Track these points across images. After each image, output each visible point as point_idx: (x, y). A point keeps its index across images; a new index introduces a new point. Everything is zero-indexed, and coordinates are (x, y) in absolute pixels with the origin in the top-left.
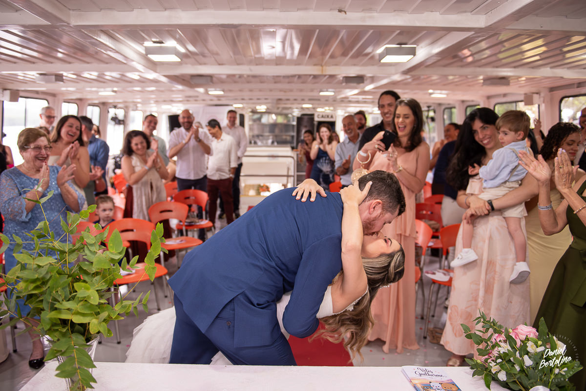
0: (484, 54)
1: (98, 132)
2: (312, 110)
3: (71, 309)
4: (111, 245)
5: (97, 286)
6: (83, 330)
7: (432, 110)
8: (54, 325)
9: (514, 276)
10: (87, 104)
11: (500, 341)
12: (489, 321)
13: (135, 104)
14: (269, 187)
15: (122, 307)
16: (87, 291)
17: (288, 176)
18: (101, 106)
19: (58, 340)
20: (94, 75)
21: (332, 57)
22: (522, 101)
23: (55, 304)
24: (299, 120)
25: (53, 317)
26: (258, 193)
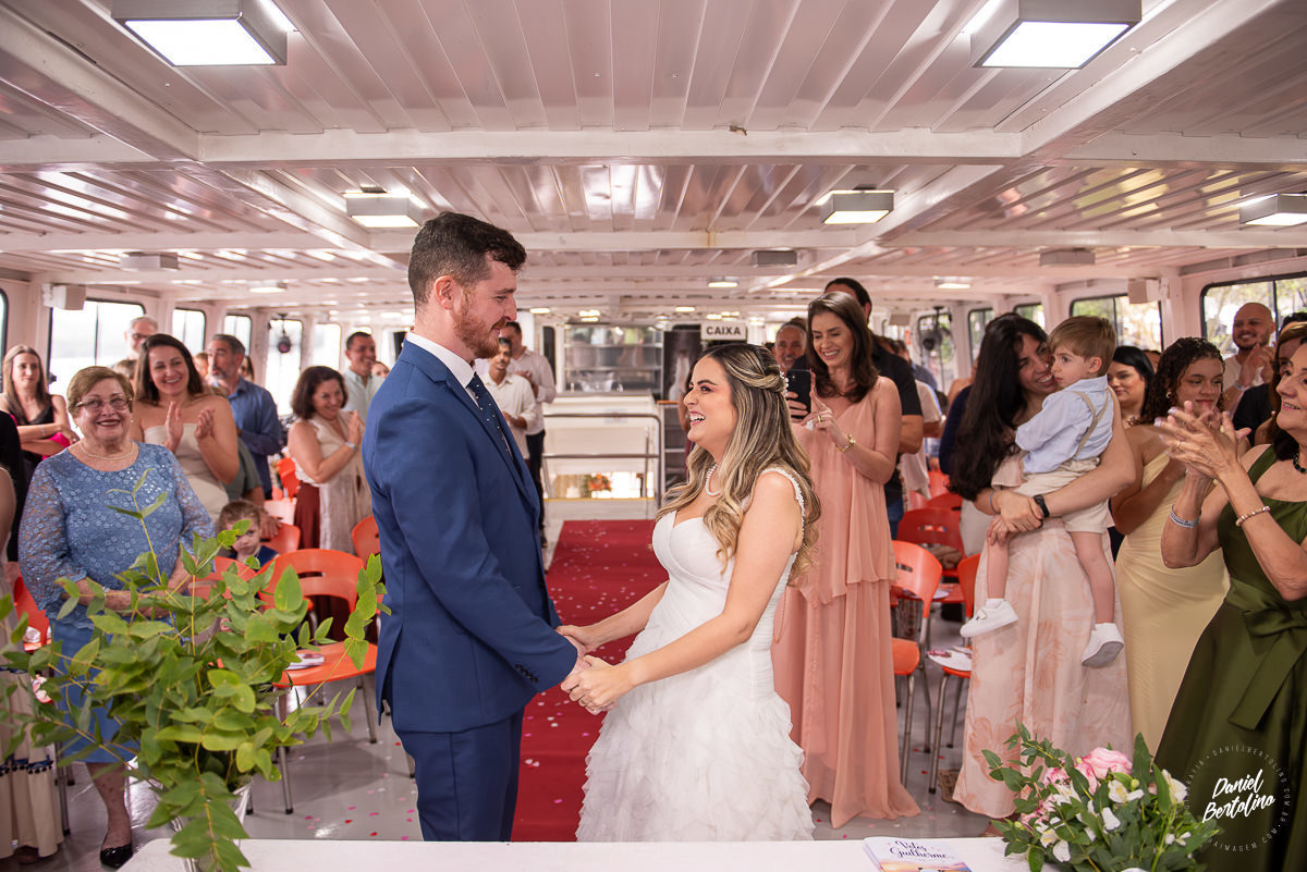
0: (1047, 200)
1: (250, 369)
2: (697, 317)
3: (201, 723)
4: (280, 596)
5: (251, 677)
6: (223, 765)
7: (944, 314)
8: (168, 755)
9: (1090, 651)
10: (224, 312)
11: (1057, 782)
12: (1034, 743)
13: (326, 310)
14: (609, 479)
15: (300, 719)
16: (233, 687)
17: (647, 456)
18: (253, 315)
19: (175, 785)
20: (240, 254)
21: (727, 212)
22: (1125, 295)
23: (171, 713)
24: (670, 337)
25: (163, 738)
26: (586, 494)
